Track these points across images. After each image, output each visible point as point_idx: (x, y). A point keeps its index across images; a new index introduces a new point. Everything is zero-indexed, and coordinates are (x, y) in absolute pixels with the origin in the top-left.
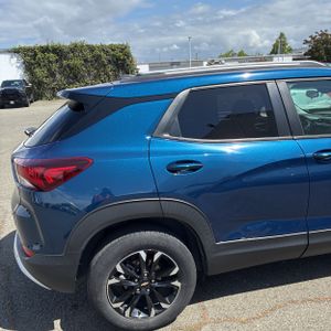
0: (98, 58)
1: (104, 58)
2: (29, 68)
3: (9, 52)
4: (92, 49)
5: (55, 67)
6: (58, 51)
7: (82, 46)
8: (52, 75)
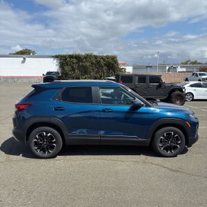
0: (98, 62)
1: (102, 63)
2: (62, 66)
3: (53, 57)
4: (96, 57)
5: (75, 66)
6: (78, 58)
7: (91, 56)
8: (74, 70)
